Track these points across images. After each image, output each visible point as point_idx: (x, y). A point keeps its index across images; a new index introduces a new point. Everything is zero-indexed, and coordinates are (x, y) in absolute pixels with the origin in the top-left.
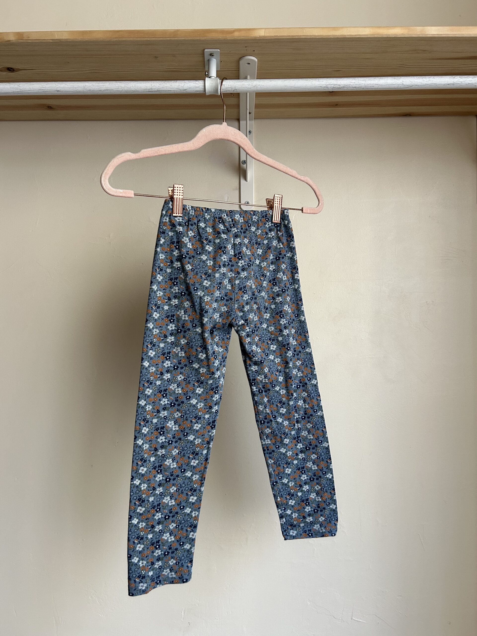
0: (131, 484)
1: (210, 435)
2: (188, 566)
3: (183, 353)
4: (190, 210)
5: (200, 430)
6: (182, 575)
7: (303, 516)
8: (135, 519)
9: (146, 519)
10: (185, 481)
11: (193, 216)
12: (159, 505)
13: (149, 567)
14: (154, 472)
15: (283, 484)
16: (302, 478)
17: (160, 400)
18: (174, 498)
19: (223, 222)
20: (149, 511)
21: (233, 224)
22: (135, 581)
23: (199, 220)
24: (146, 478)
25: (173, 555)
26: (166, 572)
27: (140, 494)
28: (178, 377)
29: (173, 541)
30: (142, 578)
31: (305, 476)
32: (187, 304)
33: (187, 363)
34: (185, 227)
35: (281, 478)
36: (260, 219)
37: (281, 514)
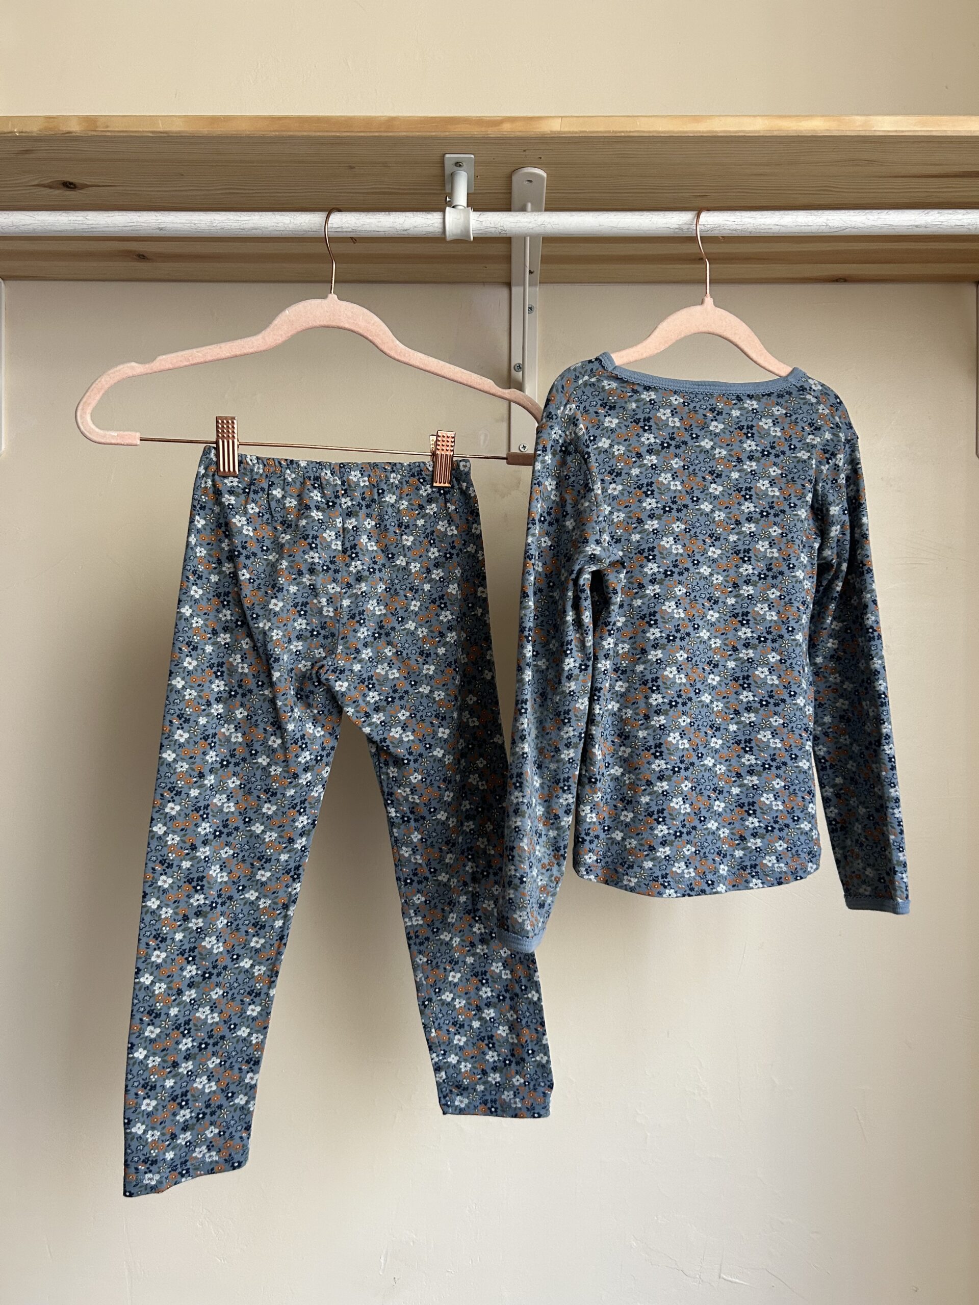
0: (135, 983)
1: (290, 893)
2: (241, 1138)
3: (240, 735)
4: (254, 465)
5: (269, 883)
6: (230, 1155)
7: (483, 1070)
8: (141, 1050)
9: (163, 1050)
10: (239, 977)
11: (261, 475)
12: (187, 1023)
13: (167, 1143)
14: (180, 960)
15: (443, 1003)
16: (481, 993)
17: (197, 826)
18: (218, 1010)
19: (322, 488)
20: (167, 1035)
21: (346, 490)
22: (137, 1169)
23: (273, 484)
24: (165, 971)
25: (214, 1118)
26: (200, 1152)
27: (152, 1001)
28: (230, 782)
29: (214, 1092)
30: (152, 1163)
31: (489, 989)
32: (245, 644)
33: (247, 756)
34: (243, 497)
35: (439, 992)
36: (407, 479)
37: (436, 1063)
